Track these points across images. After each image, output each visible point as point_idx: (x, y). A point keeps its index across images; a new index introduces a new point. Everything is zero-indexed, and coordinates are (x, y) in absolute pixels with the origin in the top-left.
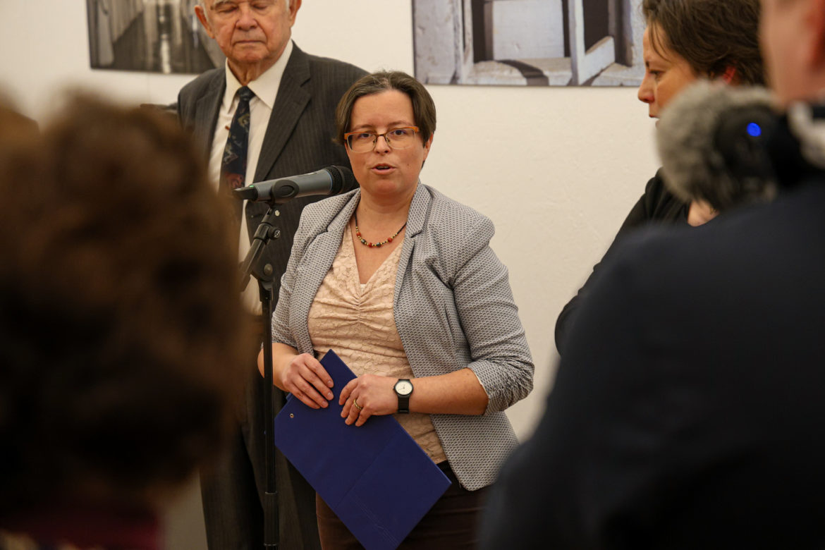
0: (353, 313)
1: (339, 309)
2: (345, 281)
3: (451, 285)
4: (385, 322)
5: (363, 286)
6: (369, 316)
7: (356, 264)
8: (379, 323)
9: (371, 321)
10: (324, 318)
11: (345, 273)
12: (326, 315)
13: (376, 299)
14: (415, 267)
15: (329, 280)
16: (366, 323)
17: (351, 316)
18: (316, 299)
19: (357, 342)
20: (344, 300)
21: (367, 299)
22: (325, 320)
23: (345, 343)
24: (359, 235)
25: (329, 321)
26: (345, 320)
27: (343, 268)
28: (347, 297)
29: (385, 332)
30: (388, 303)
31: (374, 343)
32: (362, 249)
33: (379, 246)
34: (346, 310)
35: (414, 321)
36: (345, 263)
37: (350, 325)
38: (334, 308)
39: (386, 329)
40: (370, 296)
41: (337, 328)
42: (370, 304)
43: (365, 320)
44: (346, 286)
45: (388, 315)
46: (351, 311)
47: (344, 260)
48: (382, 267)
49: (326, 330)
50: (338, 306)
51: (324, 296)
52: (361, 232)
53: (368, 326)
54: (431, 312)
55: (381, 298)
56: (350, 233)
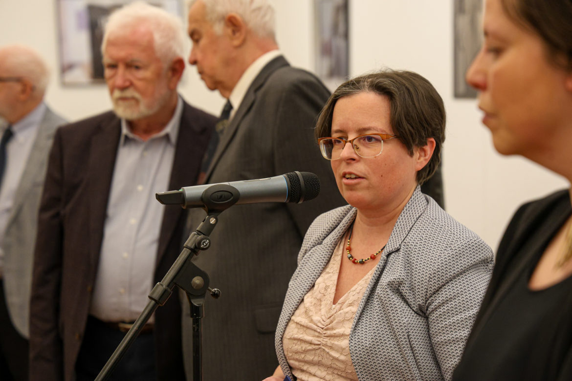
0: (318, 337)
1: (308, 331)
2: (320, 300)
3: (423, 312)
4: (341, 350)
5: (334, 306)
6: (329, 342)
7: (336, 282)
8: (337, 351)
9: (331, 348)
10: (295, 339)
11: (323, 291)
12: (300, 336)
13: (338, 323)
14: (379, 290)
15: (308, 299)
16: (326, 350)
17: (315, 340)
18: (293, 318)
19: (322, 369)
20: (312, 321)
21: (332, 322)
22: (295, 342)
23: (313, 369)
24: (350, 249)
25: (299, 343)
26: (311, 343)
27: (322, 285)
28: (316, 318)
29: (342, 362)
30: (347, 329)
31: (336, 372)
32: (348, 264)
33: (362, 263)
34: (313, 332)
35: (370, 352)
36: (328, 280)
37: (315, 350)
38: (305, 329)
39: (342, 358)
40: (334, 319)
41: (305, 352)
42: (332, 329)
43: (326, 345)
44: (321, 305)
45: (344, 343)
46: (317, 334)
47: (327, 276)
48: (353, 288)
49: (297, 352)
50: (308, 328)
51: (299, 317)
52: (353, 246)
53: (328, 353)
55: (343, 322)
56: (342, 244)
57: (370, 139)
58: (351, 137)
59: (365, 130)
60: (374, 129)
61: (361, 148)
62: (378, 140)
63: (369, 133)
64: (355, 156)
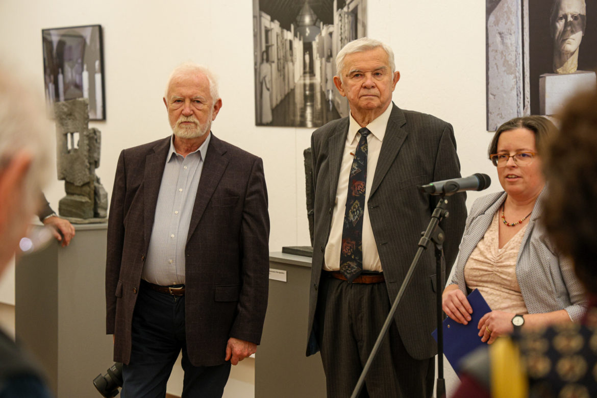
0: (491, 267)
1: (484, 264)
2: (489, 246)
4: (509, 274)
5: (500, 250)
6: (500, 269)
7: (498, 236)
8: (506, 274)
9: (501, 273)
10: (474, 269)
11: (491, 241)
12: (476, 267)
13: (505, 259)
14: (532, 240)
15: (481, 245)
16: (498, 274)
17: (490, 269)
18: (471, 257)
19: (493, 284)
20: (486, 258)
21: (501, 258)
22: (475, 270)
23: (485, 285)
24: (504, 217)
25: (477, 271)
26: (486, 271)
27: (490, 238)
28: (489, 256)
29: (509, 281)
30: (512, 262)
31: (503, 286)
32: (504, 227)
33: (513, 225)
34: (487, 265)
35: (529, 275)
36: (492, 235)
37: (489, 274)
38: (481, 263)
39: (509, 278)
40: (502, 257)
41: (481, 276)
42: (501, 262)
43: (498, 272)
44: (490, 249)
45: (511, 270)
46: (490, 265)
47: (491, 233)
48: (512, 239)
49: (475, 276)
50: (483, 262)
51: (476, 255)
52: (505, 216)
53: (499, 276)
54: (540, 270)
55: (508, 258)
56: (498, 216)
57: (524, 155)
58: (512, 154)
59: (521, 150)
60: (527, 149)
61: (518, 160)
62: (528, 156)
63: (523, 152)
64: (515, 165)
